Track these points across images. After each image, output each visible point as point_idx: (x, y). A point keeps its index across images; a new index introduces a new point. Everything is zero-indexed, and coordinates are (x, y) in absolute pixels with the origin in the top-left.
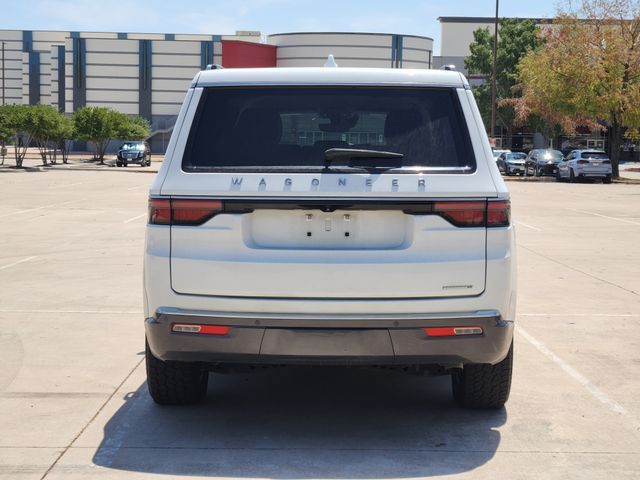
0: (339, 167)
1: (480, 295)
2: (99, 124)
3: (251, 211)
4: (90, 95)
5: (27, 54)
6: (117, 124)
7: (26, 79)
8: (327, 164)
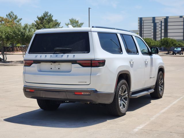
0: (57, 52)
1: (89, 85)
2: (167, 43)
3: (40, 63)
4: (169, 34)
5: (153, 24)
6: (173, 43)
7: (152, 31)
8: (55, 52)
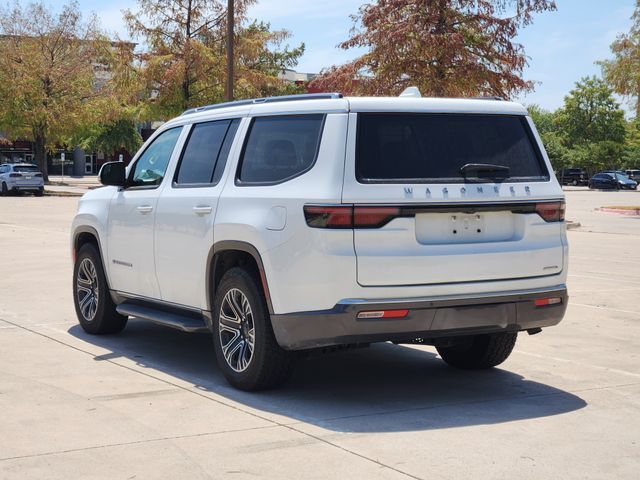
1: (560, 273)
3: (413, 216)
8: (464, 176)
